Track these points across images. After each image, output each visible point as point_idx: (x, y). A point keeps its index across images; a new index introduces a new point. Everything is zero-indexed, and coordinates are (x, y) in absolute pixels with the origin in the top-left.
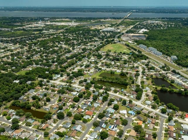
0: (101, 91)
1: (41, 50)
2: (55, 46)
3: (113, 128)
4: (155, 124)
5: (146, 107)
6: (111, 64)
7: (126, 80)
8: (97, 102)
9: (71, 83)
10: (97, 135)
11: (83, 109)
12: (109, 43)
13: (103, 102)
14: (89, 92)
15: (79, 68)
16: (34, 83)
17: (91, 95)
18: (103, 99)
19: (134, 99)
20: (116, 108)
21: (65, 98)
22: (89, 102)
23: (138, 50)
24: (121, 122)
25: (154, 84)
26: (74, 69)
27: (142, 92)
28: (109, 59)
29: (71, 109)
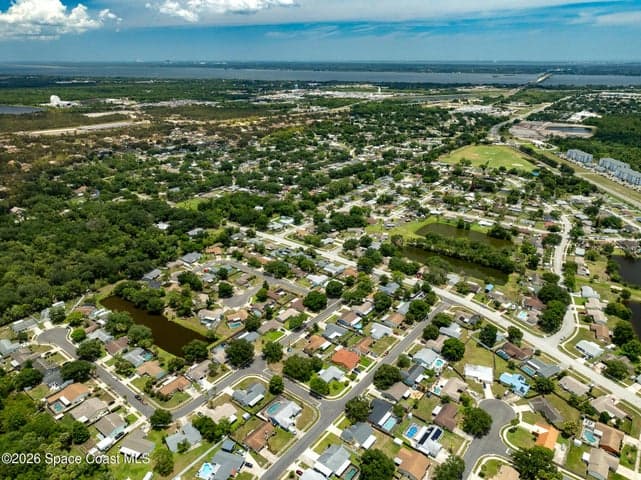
0: (411, 282)
1: (268, 149)
2: (310, 144)
3: (422, 442)
4: (617, 455)
5: (579, 364)
6: (463, 200)
7: (509, 252)
8: (384, 318)
9: (318, 245)
10: (348, 462)
11: (329, 340)
12: (469, 143)
13: (409, 321)
14: (367, 281)
15: (359, 203)
16: (206, 235)
17: (370, 291)
18: (411, 311)
19: (532, 328)
20: (453, 353)
21: (281, 290)
22: (358, 315)
23: (563, 166)
24: (460, 418)
25: (618, 277)
26: (341, 205)
27: (564, 302)
28: (459, 183)
29: (288, 333)
